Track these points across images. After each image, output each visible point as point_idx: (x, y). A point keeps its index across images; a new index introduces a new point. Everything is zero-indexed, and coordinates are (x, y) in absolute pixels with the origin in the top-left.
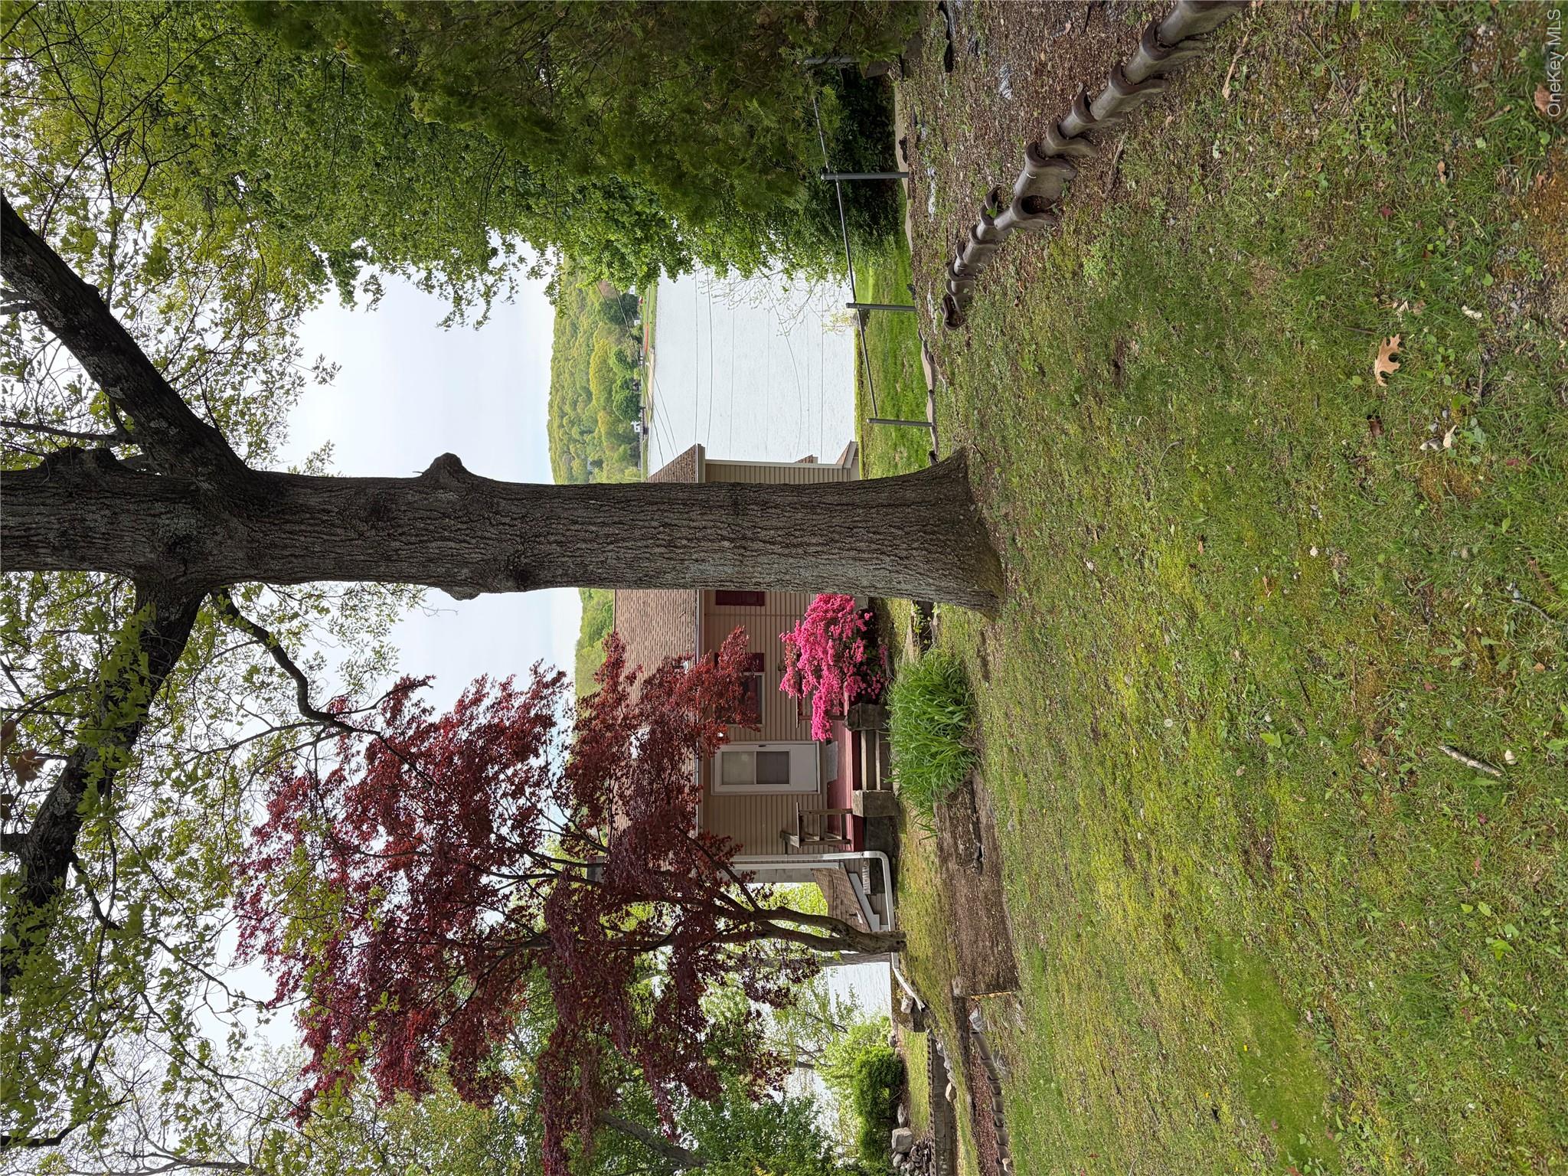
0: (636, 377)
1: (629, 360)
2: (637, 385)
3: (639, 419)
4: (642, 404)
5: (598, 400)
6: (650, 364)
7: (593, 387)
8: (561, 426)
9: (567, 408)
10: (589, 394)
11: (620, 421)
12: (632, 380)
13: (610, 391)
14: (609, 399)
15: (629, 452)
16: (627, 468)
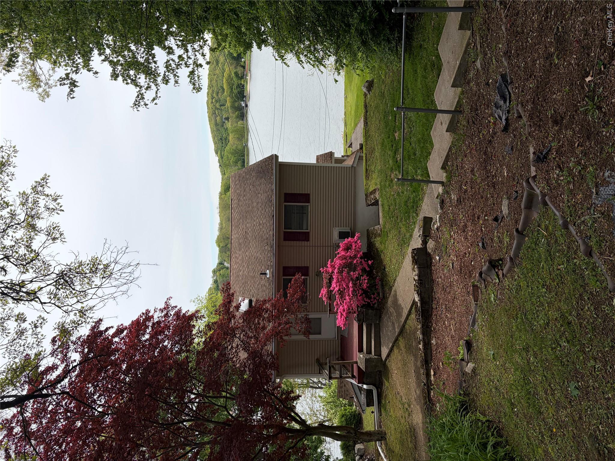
0: (242, 83)
1: (240, 76)
2: (243, 86)
3: (244, 101)
4: (245, 95)
5: (227, 92)
6: (248, 78)
7: (225, 86)
8: (212, 102)
9: (215, 95)
10: (223, 90)
11: (236, 101)
12: (241, 84)
13: (232, 89)
14: (232, 91)
15: (240, 114)
16: (239, 121)
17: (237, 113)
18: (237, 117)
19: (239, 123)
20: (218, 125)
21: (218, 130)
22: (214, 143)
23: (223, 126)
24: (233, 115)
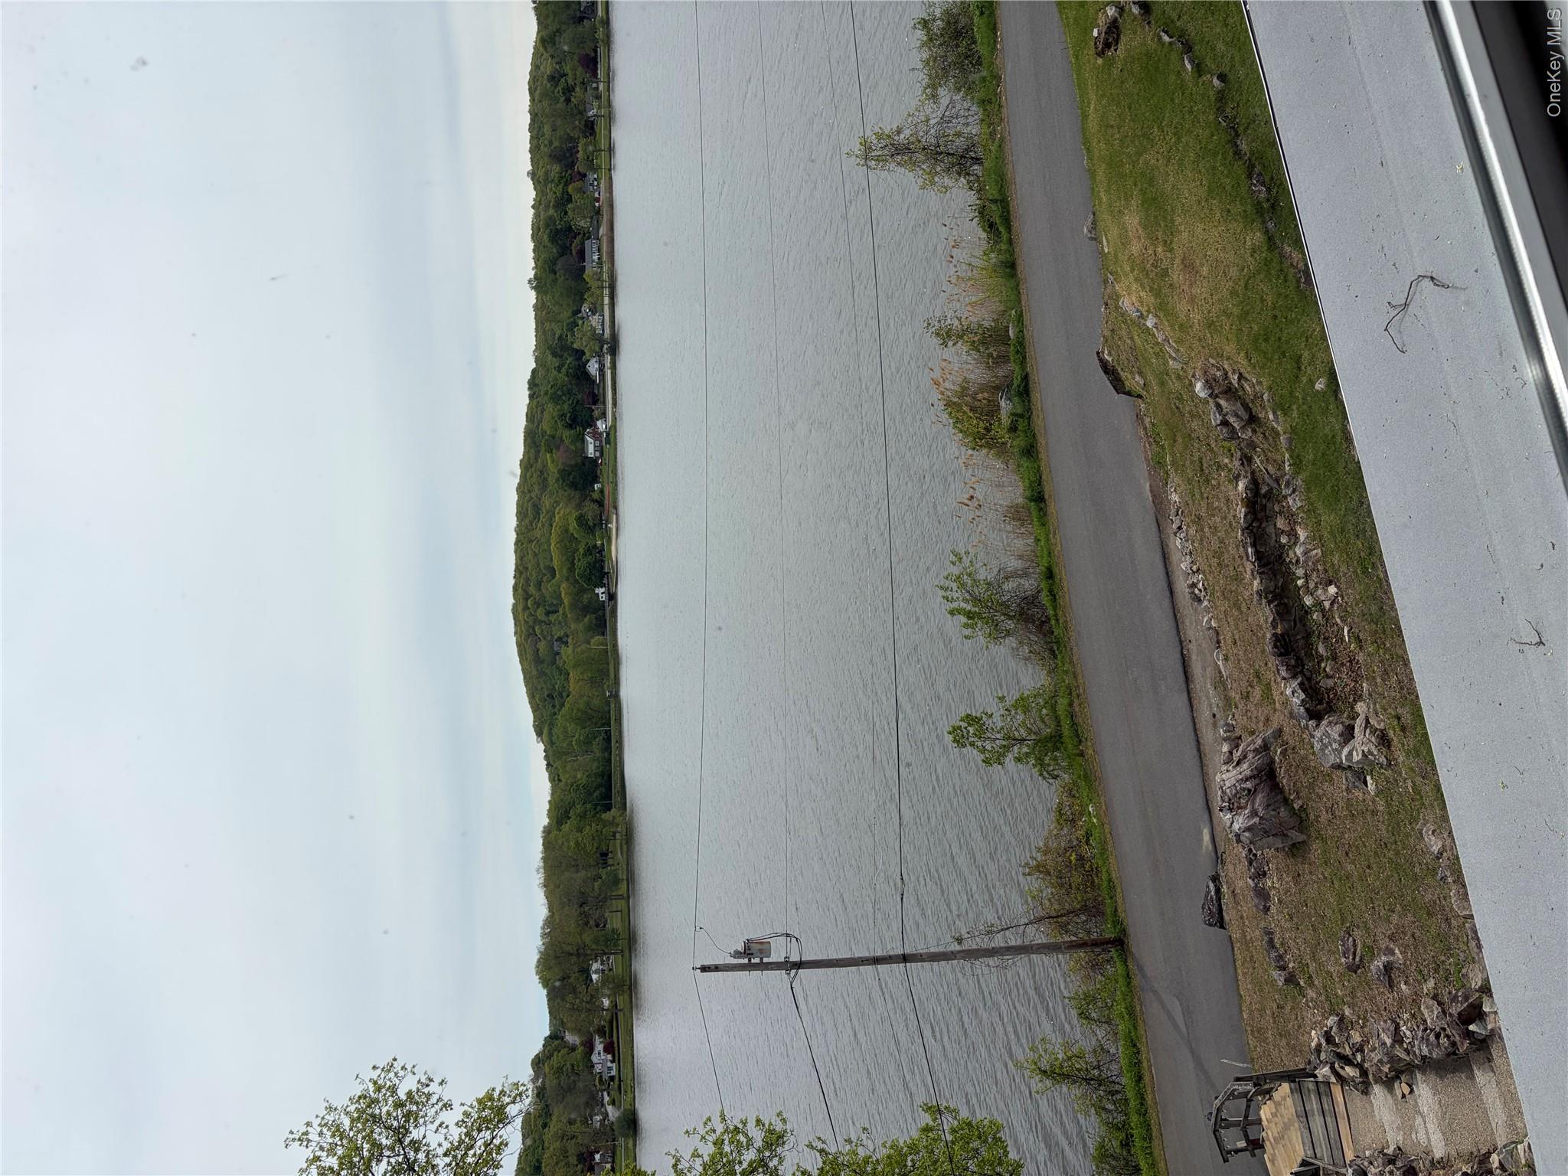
0: (598, 542)
1: (591, 524)
2: (601, 550)
3: (604, 586)
4: (606, 570)
5: (561, 573)
6: (613, 526)
8: (526, 608)
9: (532, 590)
10: (553, 571)
11: (583, 590)
12: (595, 545)
13: (573, 560)
14: (572, 569)
15: (594, 621)
16: (592, 637)
17: (586, 620)
18: (589, 629)
19: (593, 641)
20: (542, 662)
21: (542, 673)
22: (532, 707)
23: (554, 662)
24: (578, 627)
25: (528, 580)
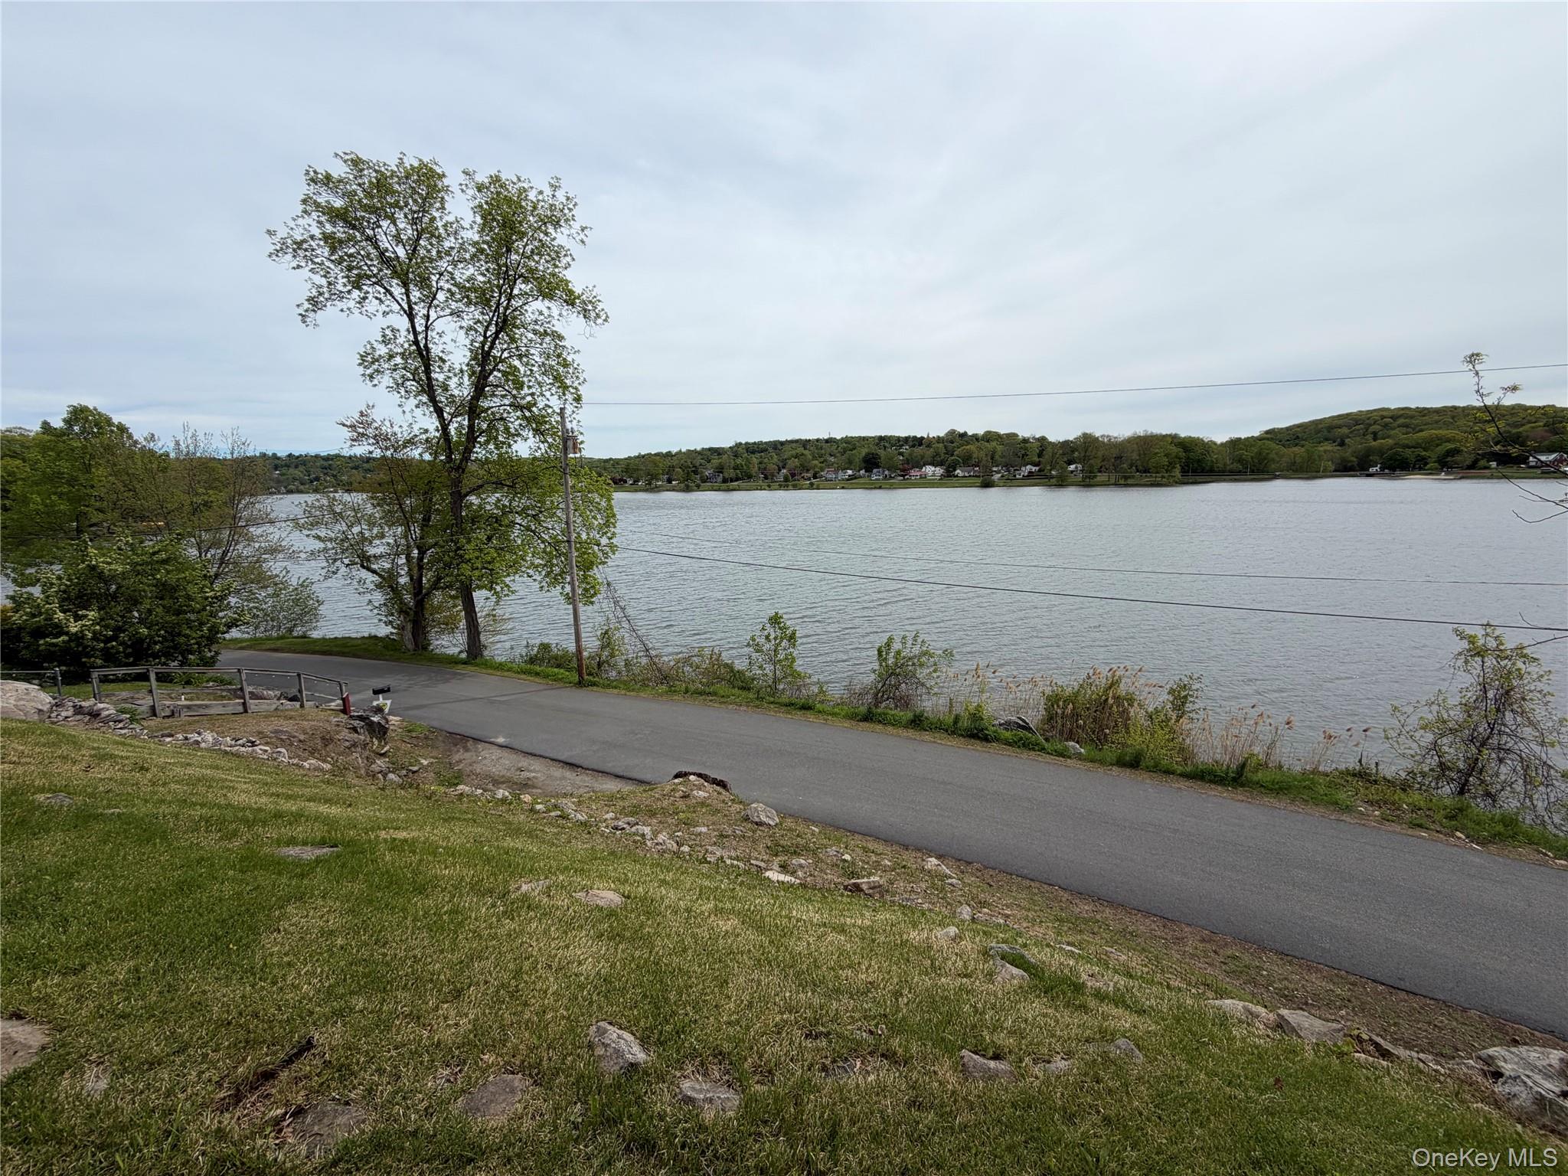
0: (1430, 466)
2: (1421, 468)
3: (1382, 470)
4: (1398, 472)
5: (1406, 439)
6: (1443, 476)
7: (1421, 434)
8: (1383, 417)
9: (1401, 421)
11: (1382, 457)
12: (1426, 463)
13: (1414, 447)
14: (1407, 447)
15: (1350, 464)
16: (1335, 462)
17: (1353, 459)
18: (1344, 460)
19: (1330, 464)
20: (1329, 431)
23: (1326, 438)
24: (1349, 453)
25: (1412, 417)
